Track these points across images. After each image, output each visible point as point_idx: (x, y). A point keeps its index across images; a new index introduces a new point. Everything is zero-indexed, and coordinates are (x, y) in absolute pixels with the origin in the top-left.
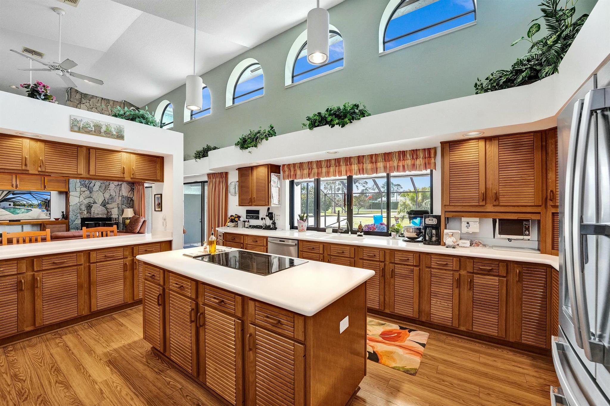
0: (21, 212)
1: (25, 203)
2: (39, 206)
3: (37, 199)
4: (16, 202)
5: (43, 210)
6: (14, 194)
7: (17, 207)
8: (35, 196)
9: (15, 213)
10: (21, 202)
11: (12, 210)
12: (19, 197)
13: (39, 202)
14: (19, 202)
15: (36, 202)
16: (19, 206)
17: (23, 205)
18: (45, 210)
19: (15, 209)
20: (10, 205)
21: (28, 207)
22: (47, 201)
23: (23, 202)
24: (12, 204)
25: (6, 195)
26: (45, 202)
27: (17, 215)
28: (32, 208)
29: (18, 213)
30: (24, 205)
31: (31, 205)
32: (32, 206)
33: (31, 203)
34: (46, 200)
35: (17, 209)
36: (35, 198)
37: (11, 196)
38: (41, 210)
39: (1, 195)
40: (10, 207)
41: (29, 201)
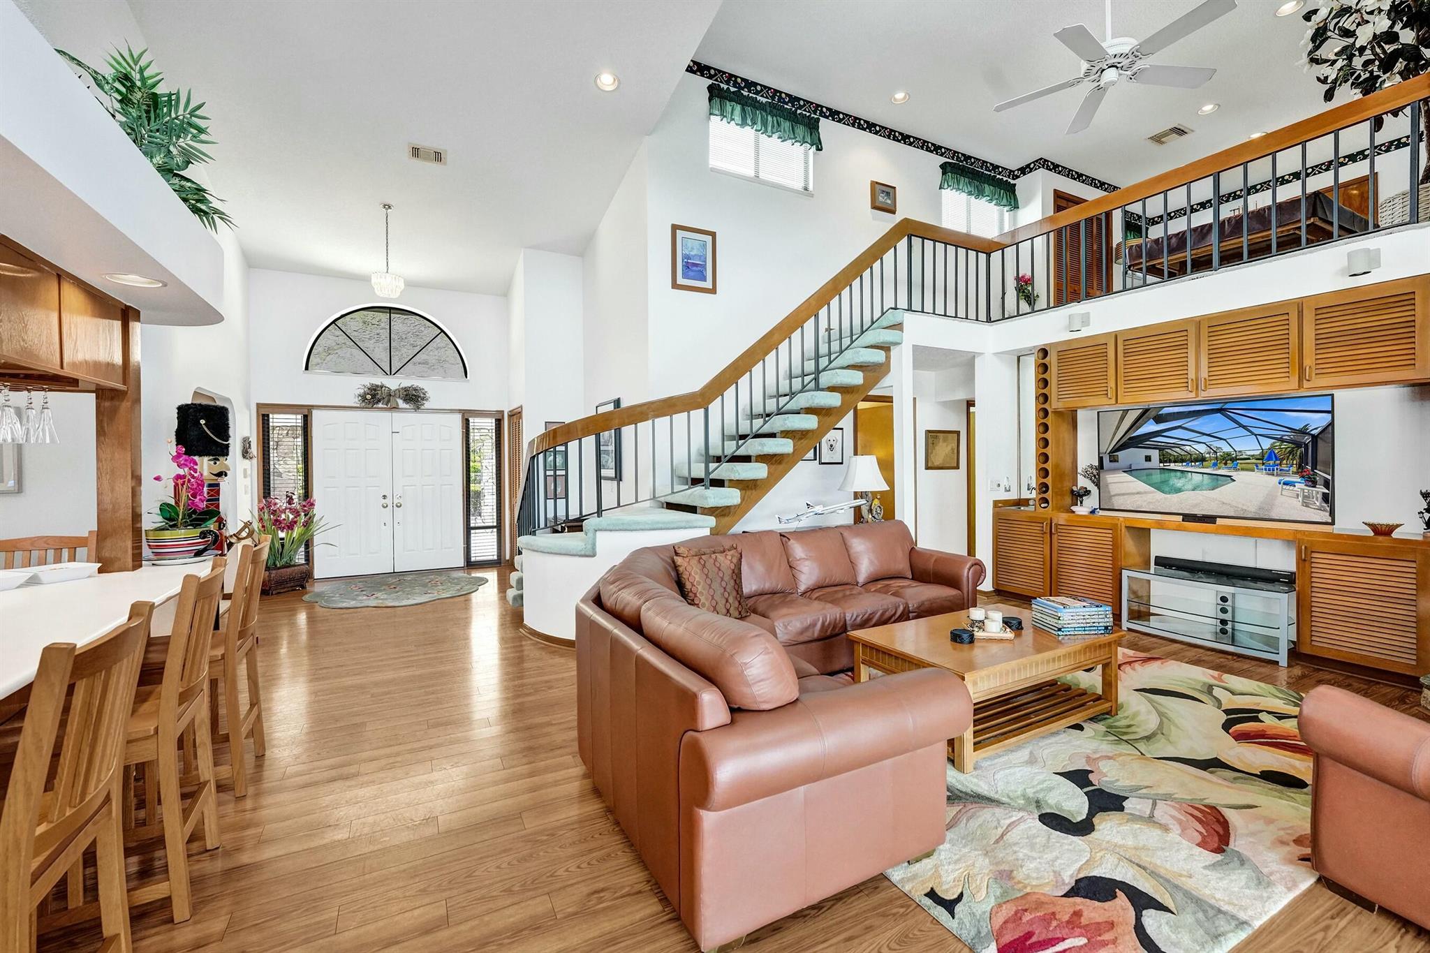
0: (1190, 486)
1: (1202, 449)
2: (1267, 460)
3: (1258, 431)
4: (1170, 448)
5: (1287, 479)
6: (1159, 419)
7: (1172, 466)
8: (1244, 421)
9: (1167, 489)
10: (1188, 448)
11: (1157, 477)
12: (1180, 427)
13: (1266, 444)
14: (1178, 446)
15: (1249, 446)
16: (1182, 461)
17: (1196, 460)
18: (1297, 479)
19: (1167, 475)
20: (1148, 459)
21: (1215, 465)
22: (1307, 439)
23: (1196, 446)
24: (1155, 454)
25: (1136, 424)
26: (1298, 445)
27: (1174, 498)
28: (1236, 469)
29: (1179, 490)
30: (1201, 459)
31: (1229, 459)
32: (1236, 459)
33: (1227, 449)
34: (1303, 432)
35: (1173, 474)
36: (1244, 427)
37: (1150, 427)
38: (1276, 479)
39: (1118, 428)
40: (1148, 465)
41: (1216, 444)
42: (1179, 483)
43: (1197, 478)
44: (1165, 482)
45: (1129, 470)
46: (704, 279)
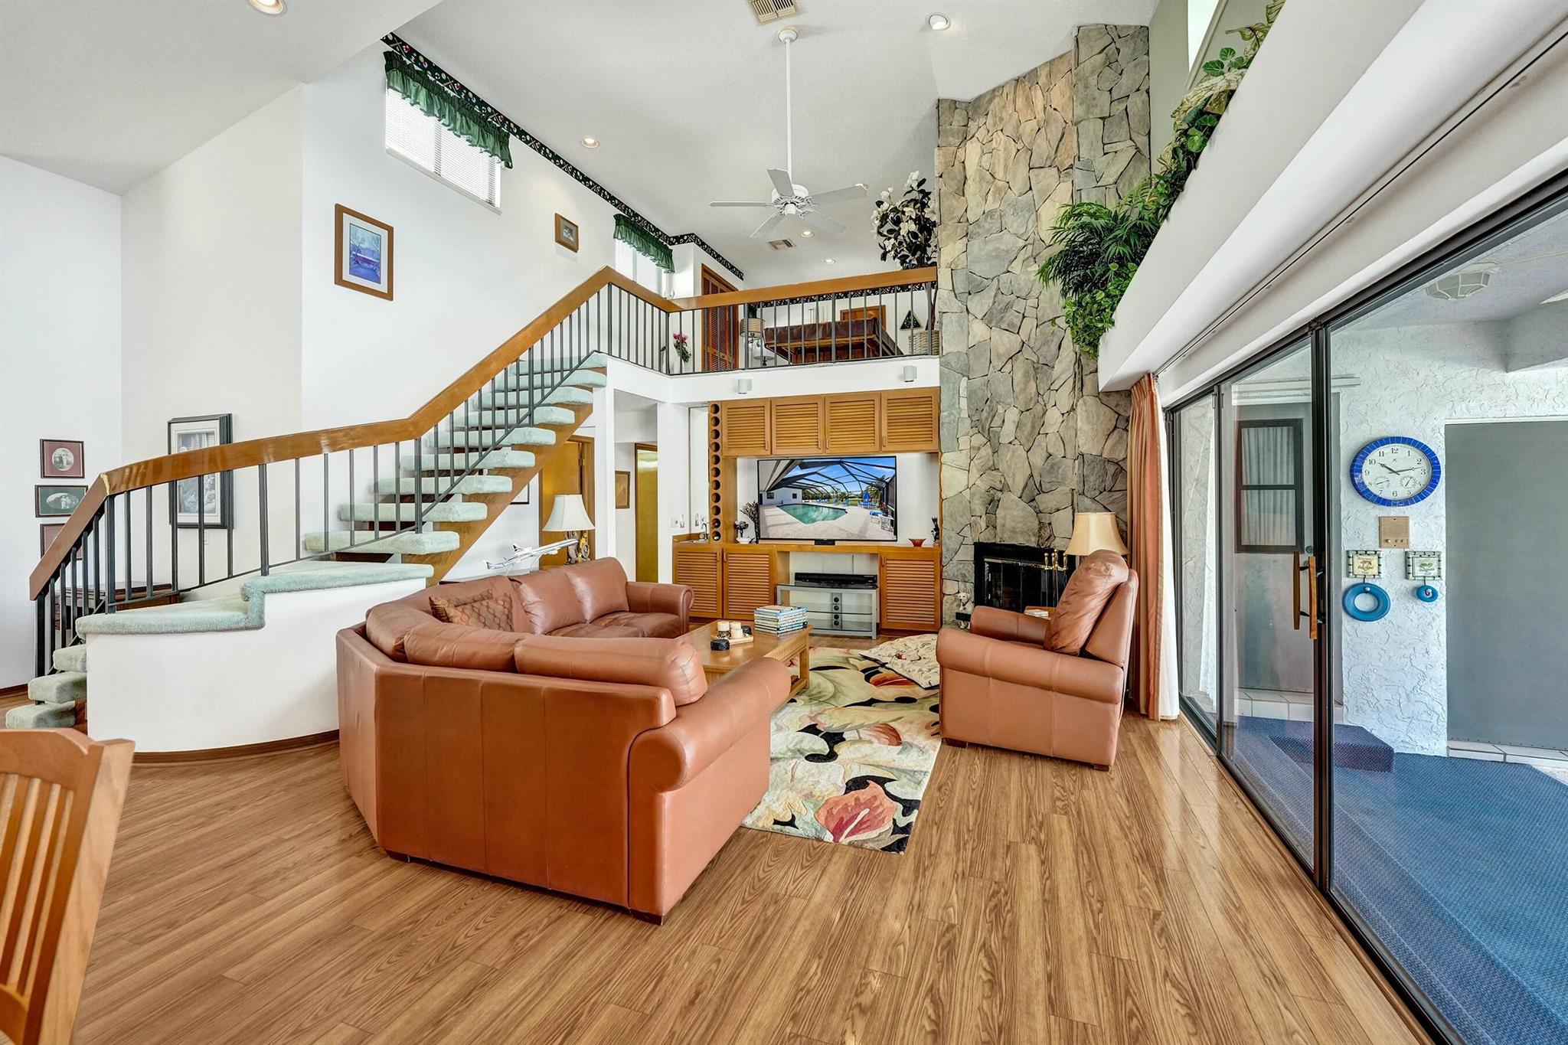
0: (821, 518)
1: (829, 489)
2: (864, 497)
3: (860, 478)
4: (809, 488)
5: (874, 511)
6: (803, 466)
7: (811, 502)
8: (853, 471)
9: (806, 520)
10: (820, 489)
11: (800, 510)
12: (816, 473)
13: (864, 487)
14: (815, 487)
15: (855, 489)
16: (817, 498)
17: (825, 498)
18: (878, 511)
19: (807, 509)
20: (795, 496)
21: (836, 501)
22: (884, 485)
23: (826, 488)
24: (799, 492)
25: (786, 469)
26: (880, 488)
27: (811, 526)
28: (848, 505)
29: (814, 521)
30: (828, 497)
31: (844, 497)
32: (847, 498)
33: (843, 490)
34: (882, 480)
35: (810, 508)
36: (853, 475)
37: (797, 472)
38: (868, 511)
39: (774, 471)
40: (794, 501)
41: (839, 486)
42: (814, 515)
43: (826, 510)
44: (806, 514)
45: (781, 506)
46: (378, 280)
